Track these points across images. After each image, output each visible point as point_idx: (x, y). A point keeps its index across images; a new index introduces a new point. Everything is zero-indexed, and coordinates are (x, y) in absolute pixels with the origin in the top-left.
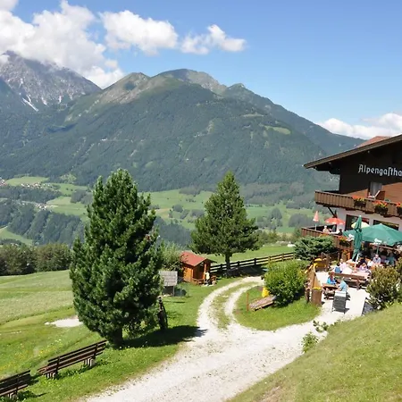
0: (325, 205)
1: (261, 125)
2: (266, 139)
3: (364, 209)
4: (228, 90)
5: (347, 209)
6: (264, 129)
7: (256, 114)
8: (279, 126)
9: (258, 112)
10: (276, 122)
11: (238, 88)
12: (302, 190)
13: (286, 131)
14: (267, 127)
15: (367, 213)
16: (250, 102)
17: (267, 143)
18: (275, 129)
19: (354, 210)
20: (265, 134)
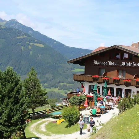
0: (78, 81)
1: (27, 42)
2: (30, 50)
3: (97, 81)
4: (7, 23)
5: (90, 82)
6: (29, 44)
7: (25, 37)
8: (37, 43)
9: (26, 35)
10: (36, 41)
11: (13, 22)
12: (51, 78)
13: (42, 46)
14: (31, 44)
15: (99, 83)
16: (21, 29)
17: (31, 52)
18: (35, 44)
19: (93, 82)
20: (30, 47)
